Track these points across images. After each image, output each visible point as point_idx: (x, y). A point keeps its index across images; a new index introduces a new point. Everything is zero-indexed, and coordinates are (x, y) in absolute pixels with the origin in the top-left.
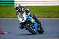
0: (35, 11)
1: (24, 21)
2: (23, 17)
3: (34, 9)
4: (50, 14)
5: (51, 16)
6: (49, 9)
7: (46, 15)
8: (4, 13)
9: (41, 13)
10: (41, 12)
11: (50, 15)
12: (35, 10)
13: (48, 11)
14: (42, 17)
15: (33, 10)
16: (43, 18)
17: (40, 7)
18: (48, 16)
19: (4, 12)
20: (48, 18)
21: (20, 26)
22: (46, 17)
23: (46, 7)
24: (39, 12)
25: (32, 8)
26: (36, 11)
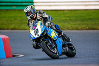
0: (68, 19)
1: (38, 35)
2: (37, 29)
3: (67, 15)
4: (94, 23)
5: (95, 27)
6: (91, 14)
7: (87, 24)
8: (16, 21)
9: (78, 22)
10: (78, 20)
11: (93, 25)
12: (69, 17)
13: (90, 19)
14: (80, 28)
15: (65, 17)
16: (82, 29)
17: (76, 12)
18: (91, 26)
19: (16, 19)
20: (91, 30)
21: (33, 45)
22: (87, 28)
23: (87, 11)
24: (76, 20)
25: (64, 14)
26: (71, 18)
